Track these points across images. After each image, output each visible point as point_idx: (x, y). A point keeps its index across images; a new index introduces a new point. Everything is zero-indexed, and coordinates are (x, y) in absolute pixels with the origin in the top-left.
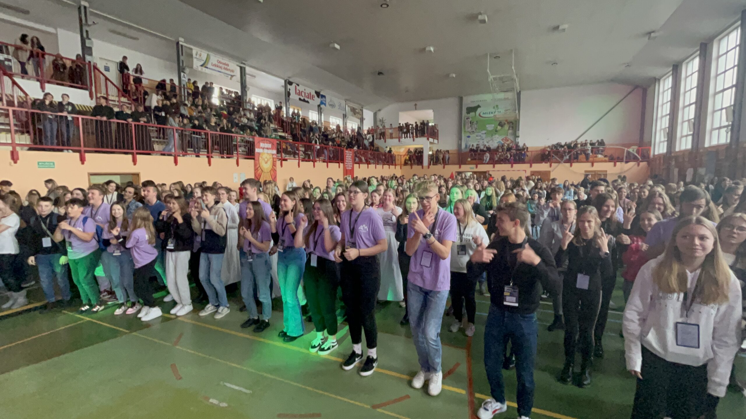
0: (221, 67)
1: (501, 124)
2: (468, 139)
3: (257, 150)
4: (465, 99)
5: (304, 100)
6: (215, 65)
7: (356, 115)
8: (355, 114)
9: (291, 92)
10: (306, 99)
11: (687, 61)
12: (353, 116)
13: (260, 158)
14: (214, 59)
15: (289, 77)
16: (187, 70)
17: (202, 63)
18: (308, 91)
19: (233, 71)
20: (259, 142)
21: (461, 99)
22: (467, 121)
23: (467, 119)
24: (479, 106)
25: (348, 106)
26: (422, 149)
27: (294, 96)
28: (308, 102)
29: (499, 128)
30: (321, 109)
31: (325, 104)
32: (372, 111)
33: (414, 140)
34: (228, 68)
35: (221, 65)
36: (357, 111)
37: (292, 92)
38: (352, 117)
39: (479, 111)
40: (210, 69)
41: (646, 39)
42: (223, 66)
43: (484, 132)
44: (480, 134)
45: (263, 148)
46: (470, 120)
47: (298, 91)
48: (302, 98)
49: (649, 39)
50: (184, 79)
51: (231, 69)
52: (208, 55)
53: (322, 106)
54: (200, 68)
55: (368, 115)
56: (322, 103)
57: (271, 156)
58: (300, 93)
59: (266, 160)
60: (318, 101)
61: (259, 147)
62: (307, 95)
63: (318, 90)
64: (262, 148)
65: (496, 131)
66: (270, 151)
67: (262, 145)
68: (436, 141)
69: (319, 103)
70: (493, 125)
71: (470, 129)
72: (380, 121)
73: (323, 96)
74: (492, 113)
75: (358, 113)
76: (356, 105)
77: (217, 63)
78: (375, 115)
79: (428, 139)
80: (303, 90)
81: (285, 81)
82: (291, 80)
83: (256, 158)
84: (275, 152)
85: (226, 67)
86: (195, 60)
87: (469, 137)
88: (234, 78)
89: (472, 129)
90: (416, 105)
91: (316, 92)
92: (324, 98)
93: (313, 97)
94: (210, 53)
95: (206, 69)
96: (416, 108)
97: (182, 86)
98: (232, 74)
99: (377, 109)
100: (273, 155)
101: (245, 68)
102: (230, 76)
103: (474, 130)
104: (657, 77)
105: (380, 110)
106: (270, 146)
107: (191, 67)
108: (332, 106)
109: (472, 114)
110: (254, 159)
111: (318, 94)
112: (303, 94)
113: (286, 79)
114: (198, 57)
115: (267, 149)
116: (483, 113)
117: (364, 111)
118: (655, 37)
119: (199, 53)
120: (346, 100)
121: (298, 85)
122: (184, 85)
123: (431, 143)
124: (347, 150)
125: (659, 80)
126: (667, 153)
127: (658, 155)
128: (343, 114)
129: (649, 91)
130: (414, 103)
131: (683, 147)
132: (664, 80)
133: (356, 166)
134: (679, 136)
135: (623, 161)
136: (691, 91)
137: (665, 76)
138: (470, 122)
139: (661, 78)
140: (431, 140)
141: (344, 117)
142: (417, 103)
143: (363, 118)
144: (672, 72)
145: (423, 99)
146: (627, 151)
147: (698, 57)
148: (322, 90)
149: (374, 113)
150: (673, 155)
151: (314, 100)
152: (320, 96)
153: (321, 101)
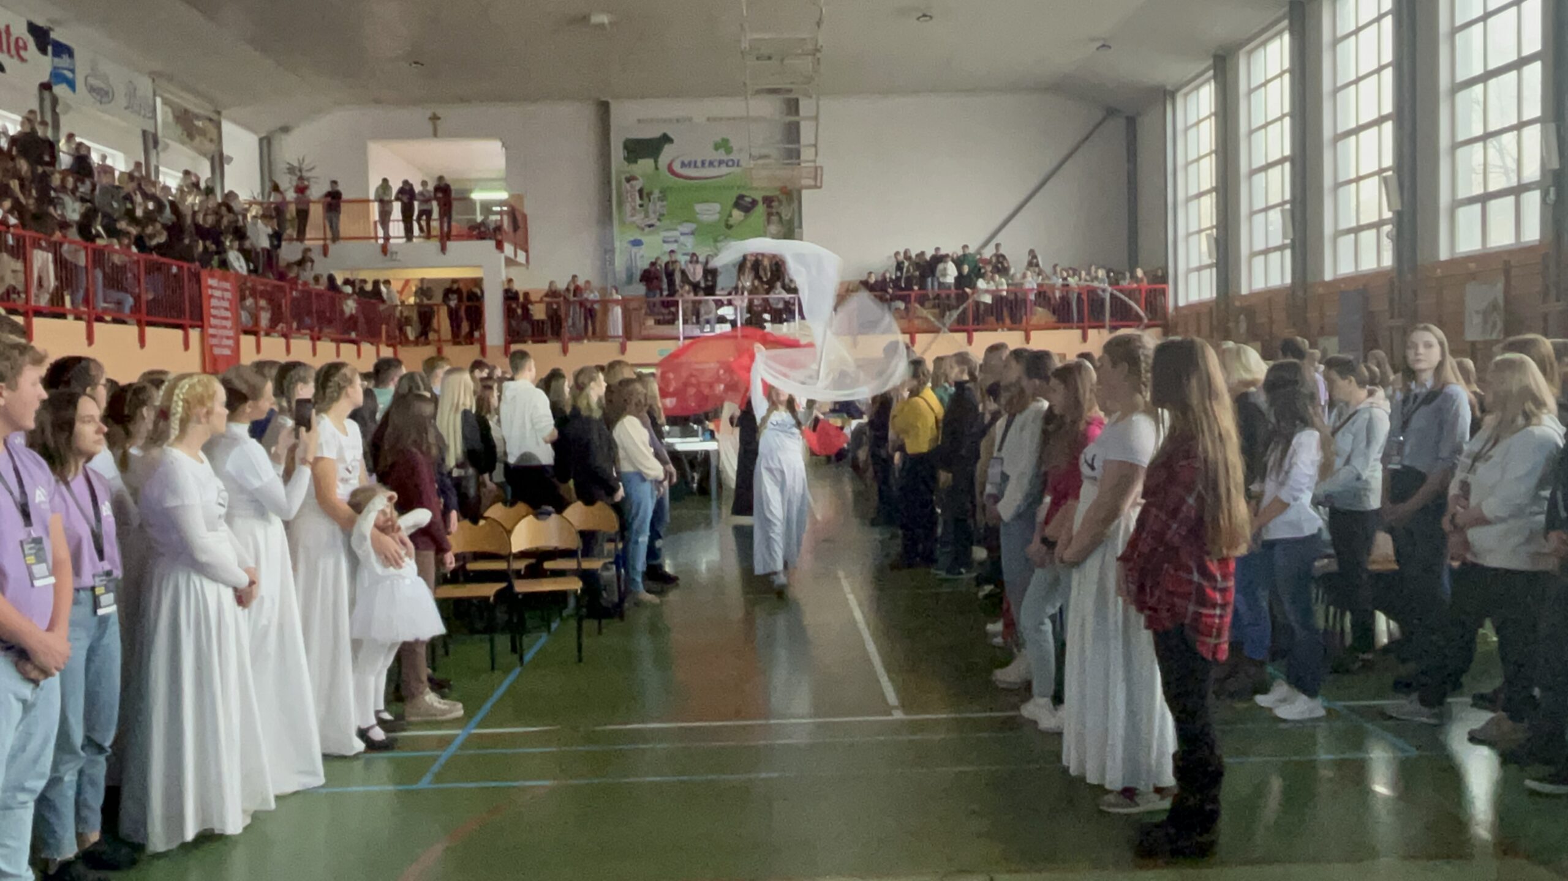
1: (744, 205)
2: (635, 249)
4: (614, 107)
7: (198, 140)
8: (191, 136)
11: (1248, 48)
12: (183, 143)
21: (604, 108)
22: (628, 186)
23: (628, 180)
24: (666, 139)
25: (165, 102)
26: (478, 282)
29: (737, 214)
30: (55, 101)
31: (71, 84)
32: (255, 132)
33: (443, 249)
36: (199, 124)
38: (180, 146)
39: (667, 154)
43: (687, 228)
44: (676, 233)
46: (637, 184)
53: (60, 90)
55: (240, 143)
56: (57, 76)
60: (42, 65)
63: (41, 22)
65: (729, 227)
68: (521, 257)
69: (45, 78)
70: (717, 207)
71: (639, 218)
72: (291, 170)
73: (61, 50)
74: (711, 164)
75: (203, 133)
76: (197, 100)
78: (266, 144)
79: (499, 246)
87: (637, 243)
89: (647, 216)
90: (435, 118)
91: (33, 29)
92: (65, 57)
93: (19, 48)
96: (435, 128)
99: (275, 125)
103: (653, 221)
104: (1169, 88)
105: (285, 130)
108: (103, 95)
109: (645, 165)
111: (41, 36)
116: (683, 165)
117: (227, 127)
120: (154, 76)
123: (510, 262)
124: (212, 276)
125: (1173, 95)
126: (1217, 301)
127: (1190, 307)
128: (144, 133)
129: (1146, 124)
130: (429, 114)
131: (1259, 285)
132: (1186, 95)
133: (247, 341)
134: (1244, 251)
135: (1103, 327)
136: (1270, 128)
137: (1192, 82)
138: (641, 191)
139: (1178, 90)
140: (509, 249)
141: (151, 144)
142: (440, 112)
143: (221, 155)
144: (1211, 73)
145: (463, 100)
146: (1112, 295)
147: (1286, 37)
148: (59, 23)
149: (261, 140)
150: (1237, 304)
151: (22, 60)
152: (50, 48)
153: (55, 68)
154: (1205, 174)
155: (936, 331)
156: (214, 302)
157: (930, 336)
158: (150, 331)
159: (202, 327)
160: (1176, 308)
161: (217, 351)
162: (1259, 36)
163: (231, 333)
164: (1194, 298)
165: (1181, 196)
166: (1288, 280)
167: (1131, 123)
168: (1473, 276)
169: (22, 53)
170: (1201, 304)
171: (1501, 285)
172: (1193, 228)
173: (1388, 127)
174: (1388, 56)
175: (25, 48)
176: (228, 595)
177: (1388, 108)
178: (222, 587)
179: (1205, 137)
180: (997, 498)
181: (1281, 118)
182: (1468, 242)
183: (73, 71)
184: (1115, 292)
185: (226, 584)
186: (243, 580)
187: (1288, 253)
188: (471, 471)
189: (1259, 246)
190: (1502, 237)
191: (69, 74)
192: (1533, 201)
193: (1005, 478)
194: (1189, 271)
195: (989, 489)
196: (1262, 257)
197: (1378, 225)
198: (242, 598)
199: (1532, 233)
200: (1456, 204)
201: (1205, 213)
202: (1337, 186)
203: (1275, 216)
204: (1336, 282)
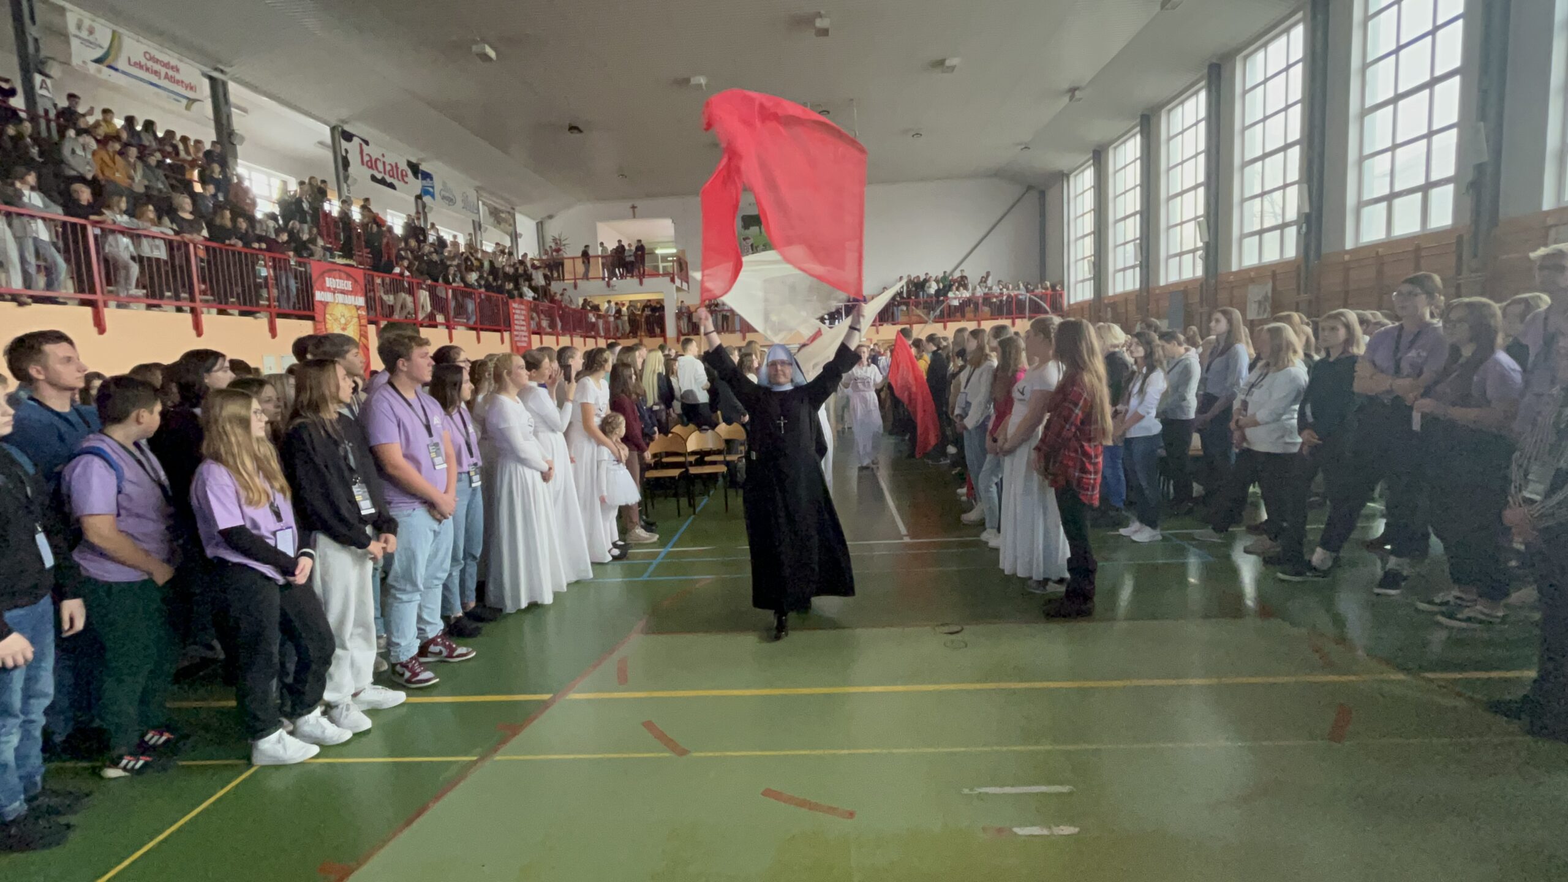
0: (156, 73)
3: (319, 296)
5: (382, 182)
6: (139, 65)
7: (502, 226)
8: (499, 223)
9: (350, 157)
10: (389, 180)
11: (1115, 145)
12: (495, 227)
13: (328, 316)
14: (134, 47)
15: (344, 122)
16: (54, 70)
17: (98, 53)
18: (390, 159)
19: (191, 88)
20: (322, 275)
22: (745, 242)
23: (745, 239)
25: (484, 204)
26: (663, 300)
27: (356, 168)
28: (392, 186)
30: (424, 206)
31: (433, 196)
32: (533, 219)
33: (641, 283)
34: (178, 77)
35: (157, 67)
36: (503, 215)
37: (354, 158)
38: (493, 228)
40: (124, 73)
41: (1066, 99)
42: (163, 70)
45: (334, 291)
46: (750, 242)
47: (366, 158)
48: (379, 176)
49: (1070, 100)
50: (44, 92)
51: (187, 81)
52: (114, 32)
53: (427, 199)
54: (93, 68)
55: (526, 226)
56: (425, 192)
57: (354, 313)
58: (372, 164)
59: (343, 321)
60: (416, 185)
61: (323, 289)
62: (388, 168)
63: (414, 160)
64: (329, 289)
66: (350, 300)
67: (330, 282)
68: (685, 286)
69: (418, 192)
72: (555, 240)
73: (427, 176)
75: (505, 221)
76: (502, 202)
77: (143, 61)
78: (540, 226)
79: (673, 280)
80: (381, 158)
81: (333, 129)
82: (347, 128)
83: (318, 317)
84: (361, 301)
85: (171, 73)
86: (75, 43)
88: (196, 104)
90: (634, 207)
91: (410, 164)
92: (428, 180)
93: (404, 176)
94: (121, 30)
95: (112, 72)
96: (634, 213)
97: (41, 112)
98: (191, 94)
99: (545, 215)
100: (358, 308)
101: (224, 84)
102: (185, 102)
104: (1065, 172)
105: (550, 217)
106: (348, 285)
107: (66, 63)
108: (450, 201)
109: (754, 230)
110: (312, 318)
111: (415, 168)
112: (380, 166)
113: (334, 123)
114: (84, 34)
115: (343, 292)
117: (518, 217)
118: (1080, 99)
119: (87, 23)
120: (478, 189)
121: (367, 143)
122: (46, 112)
123: (679, 289)
124: (515, 302)
125: (1068, 176)
126: (1094, 300)
127: (1077, 304)
128: (473, 222)
129: (1051, 196)
130: (630, 204)
131: (1119, 289)
132: (1076, 176)
133: (535, 339)
134: (1111, 269)
135: (1025, 318)
136: (1127, 194)
137: (1079, 168)
138: (752, 245)
139: (1071, 172)
140: (678, 282)
141: (477, 229)
142: (637, 203)
143: (516, 232)
144: (1091, 161)
145: (649, 195)
146: (1030, 298)
147: (1138, 137)
148: (423, 160)
149: (537, 224)
150: (1106, 301)
151: (406, 183)
152: (420, 175)
153: (423, 186)
154: (1088, 224)
155: (925, 322)
156: (516, 317)
157: (923, 325)
158: (483, 334)
159: (510, 331)
160: (1069, 305)
161: (519, 344)
162: (1122, 137)
163: (526, 334)
164: (1080, 299)
165: (1072, 238)
166: (1138, 286)
167: (1042, 194)
168: (1252, 280)
169: (406, 179)
170: (1084, 302)
171: (1270, 285)
172: (1080, 256)
173: (1201, 191)
174: (1202, 146)
175: (406, 176)
176: (538, 476)
177: (1201, 178)
178: (534, 471)
179: (1088, 201)
180: (962, 417)
181: (1134, 188)
182: (1250, 259)
183: (433, 187)
184: (1033, 297)
185: (537, 470)
186: (545, 467)
187: (1138, 270)
188: (663, 407)
189: (1120, 266)
190: (1271, 255)
191: (431, 189)
192: (1292, 233)
193: (968, 404)
194: (1076, 283)
195: (957, 411)
196: (1122, 273)
197: (1194, 251)
198: (546, 477)
199: (1291, 252)
200: (1243, 236)
201: (1087, 247)
202: (1169, 228)
203: (1130, 248)
204: (1167, 286)
